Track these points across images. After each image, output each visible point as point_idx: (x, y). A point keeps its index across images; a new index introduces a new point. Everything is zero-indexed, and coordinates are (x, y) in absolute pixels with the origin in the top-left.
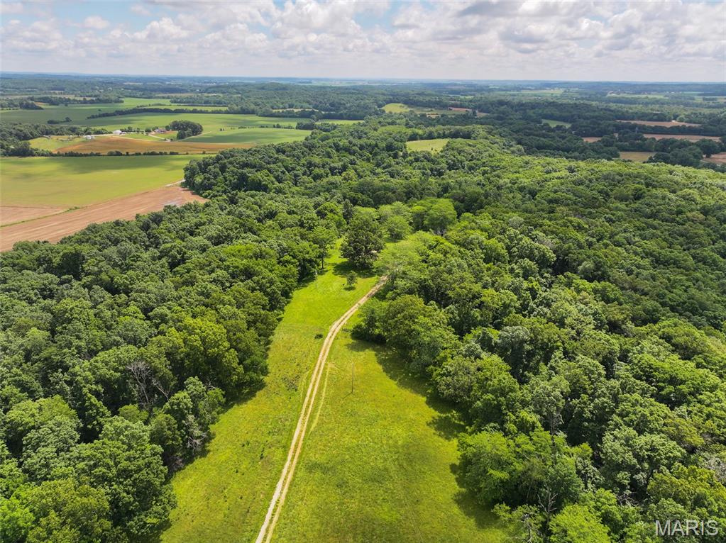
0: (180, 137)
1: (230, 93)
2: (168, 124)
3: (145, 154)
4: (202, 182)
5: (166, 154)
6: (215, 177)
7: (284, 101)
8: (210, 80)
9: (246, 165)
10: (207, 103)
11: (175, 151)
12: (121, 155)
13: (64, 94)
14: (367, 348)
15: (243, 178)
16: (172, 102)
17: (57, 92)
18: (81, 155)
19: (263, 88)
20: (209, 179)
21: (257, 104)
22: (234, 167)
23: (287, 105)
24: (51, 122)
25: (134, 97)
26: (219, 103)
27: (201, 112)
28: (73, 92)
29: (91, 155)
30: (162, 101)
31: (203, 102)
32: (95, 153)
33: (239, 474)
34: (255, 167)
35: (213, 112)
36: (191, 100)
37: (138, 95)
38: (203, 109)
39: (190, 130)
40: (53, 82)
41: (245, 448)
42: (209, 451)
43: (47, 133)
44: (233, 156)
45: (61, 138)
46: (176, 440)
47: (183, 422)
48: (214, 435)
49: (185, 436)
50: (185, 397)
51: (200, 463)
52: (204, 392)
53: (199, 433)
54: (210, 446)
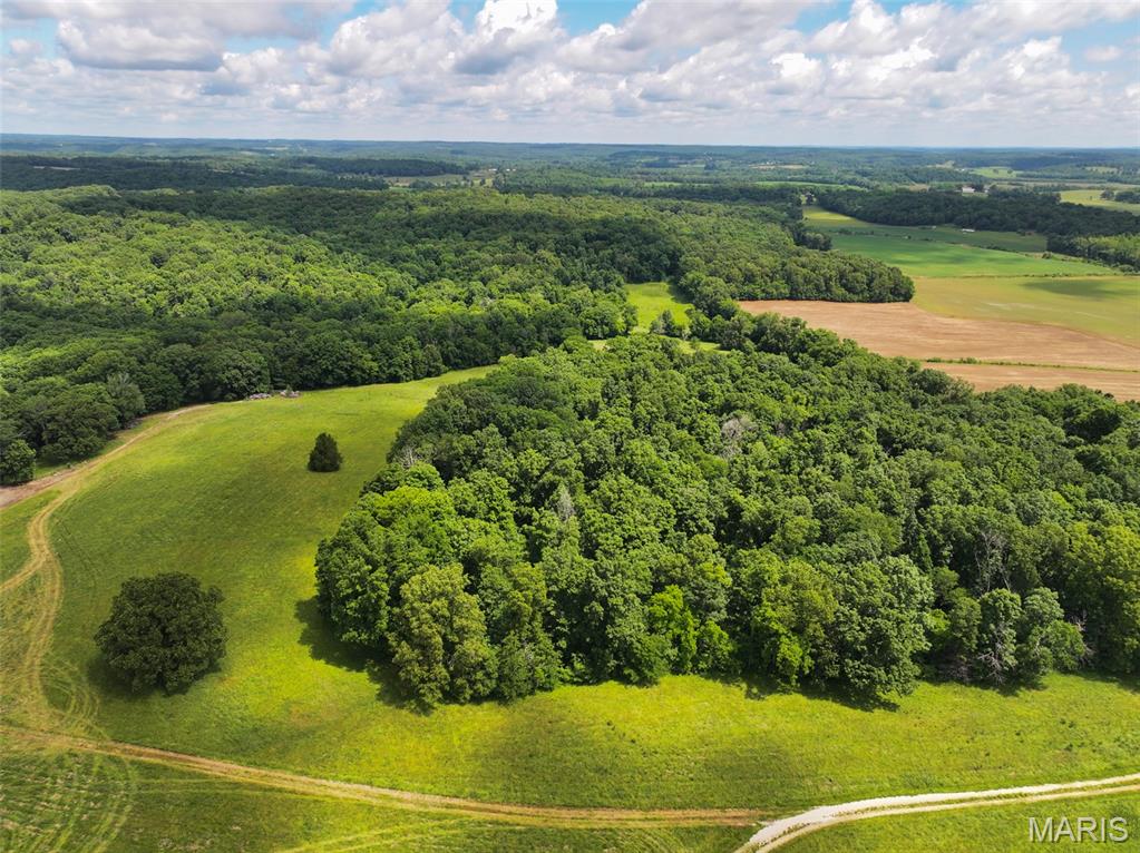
33: (1016, 738)
41: (1062, 727)
42: (1017, 695)
46: (969, 639)
47: (992, 626)
48: (1045, 688)
49: (986, 646)
50: (1012, 600)
51: (991, 696)
52: (1053, 616)
53: (1012, 661)
54: (1024, 693)
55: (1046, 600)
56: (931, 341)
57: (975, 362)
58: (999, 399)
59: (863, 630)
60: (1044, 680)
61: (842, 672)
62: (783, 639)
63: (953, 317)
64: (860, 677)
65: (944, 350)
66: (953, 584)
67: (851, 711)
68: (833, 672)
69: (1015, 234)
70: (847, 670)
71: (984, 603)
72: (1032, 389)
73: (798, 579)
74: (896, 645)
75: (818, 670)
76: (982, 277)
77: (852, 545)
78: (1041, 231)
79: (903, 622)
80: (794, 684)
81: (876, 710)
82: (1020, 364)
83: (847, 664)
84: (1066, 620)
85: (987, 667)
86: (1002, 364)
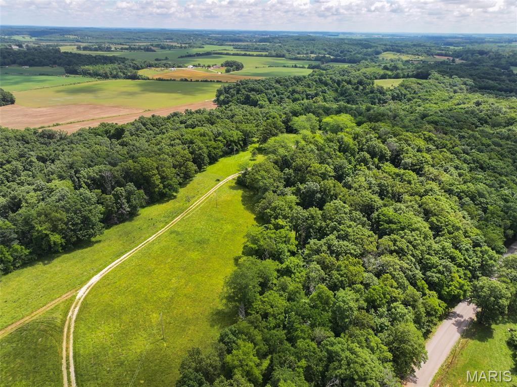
0: (228, 71)
1: (275, 43)
2: (222, 63)
3: (201, 81)
4: (224, 99)
5: (214, 81)
6: (232, 97)
7: (308, 49)
8: (266, 33)
9: (252, 90)
10: (256, 49)
11: (220, 80)
12: (188, 81)
13: (172, 42)
14: (241, 189)
15: (248, 97)
16: (234, 48)
17: (168, 41)
18: (165, 80)
19: (298, 39)
20: (228, 97)
21: (288, 51)
22: (245, 91)
23: (309, 52)
24: (157, 60)
25: (212, 44)
26: (264, 50)
27: (249, 55)
28: (177, 41)
29: (171, 80)
30: (227, 48)
31: (254, 48)
32: (172, 79)
33: (139, 230)
34: (258, 91)
35: (257, 56)
36: (246, 47)
37: (215, 43)
38: (251, 53)
39: (234, 67)
40: (167, 34)
43: (150, 66)
44: (246, 84)
45: (157, 69)
46: (114, 208)
47: (119, 201)
48: (140, 214)
49: (120, 208)
50: (121, 190)
51: (127, 224)
52: (134, 190)
53: (129, 209)
54: (135, 218)
55: (131, 186)
56: (37, 119)
57: (60, 125)
58: (79, 134)
59: (79, 219)
60: (139, 212)
61: (77, 237)
62: (50, 236)
63: (40, 107)
64: (85, 236)
65: (43, 122)
66: (100, 194)
67: (87, 249)
68: (75, 239)
69: (49, 67)
70: (79, 236)
71: (114, 195)
72: (90, 128)
73: (45, 212)
74: (93, 219)
75: (68, 241)
76: (44, 88)
77: (58, 194)
78: (60, 65)
79: (91, 210)
80: (61, 251)
81: (95, 245)
82: (78, 122)
83: (78, 234)
84: (138, 190)
85: (122, 214)
86: (71, 123)
